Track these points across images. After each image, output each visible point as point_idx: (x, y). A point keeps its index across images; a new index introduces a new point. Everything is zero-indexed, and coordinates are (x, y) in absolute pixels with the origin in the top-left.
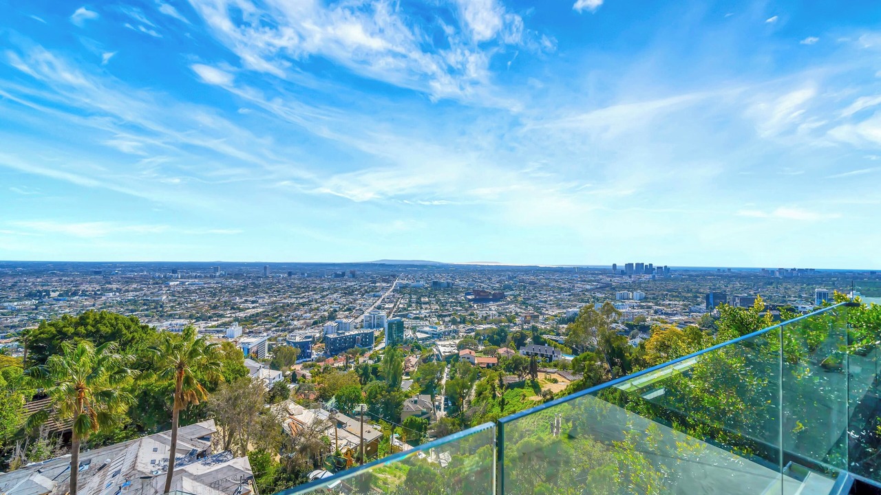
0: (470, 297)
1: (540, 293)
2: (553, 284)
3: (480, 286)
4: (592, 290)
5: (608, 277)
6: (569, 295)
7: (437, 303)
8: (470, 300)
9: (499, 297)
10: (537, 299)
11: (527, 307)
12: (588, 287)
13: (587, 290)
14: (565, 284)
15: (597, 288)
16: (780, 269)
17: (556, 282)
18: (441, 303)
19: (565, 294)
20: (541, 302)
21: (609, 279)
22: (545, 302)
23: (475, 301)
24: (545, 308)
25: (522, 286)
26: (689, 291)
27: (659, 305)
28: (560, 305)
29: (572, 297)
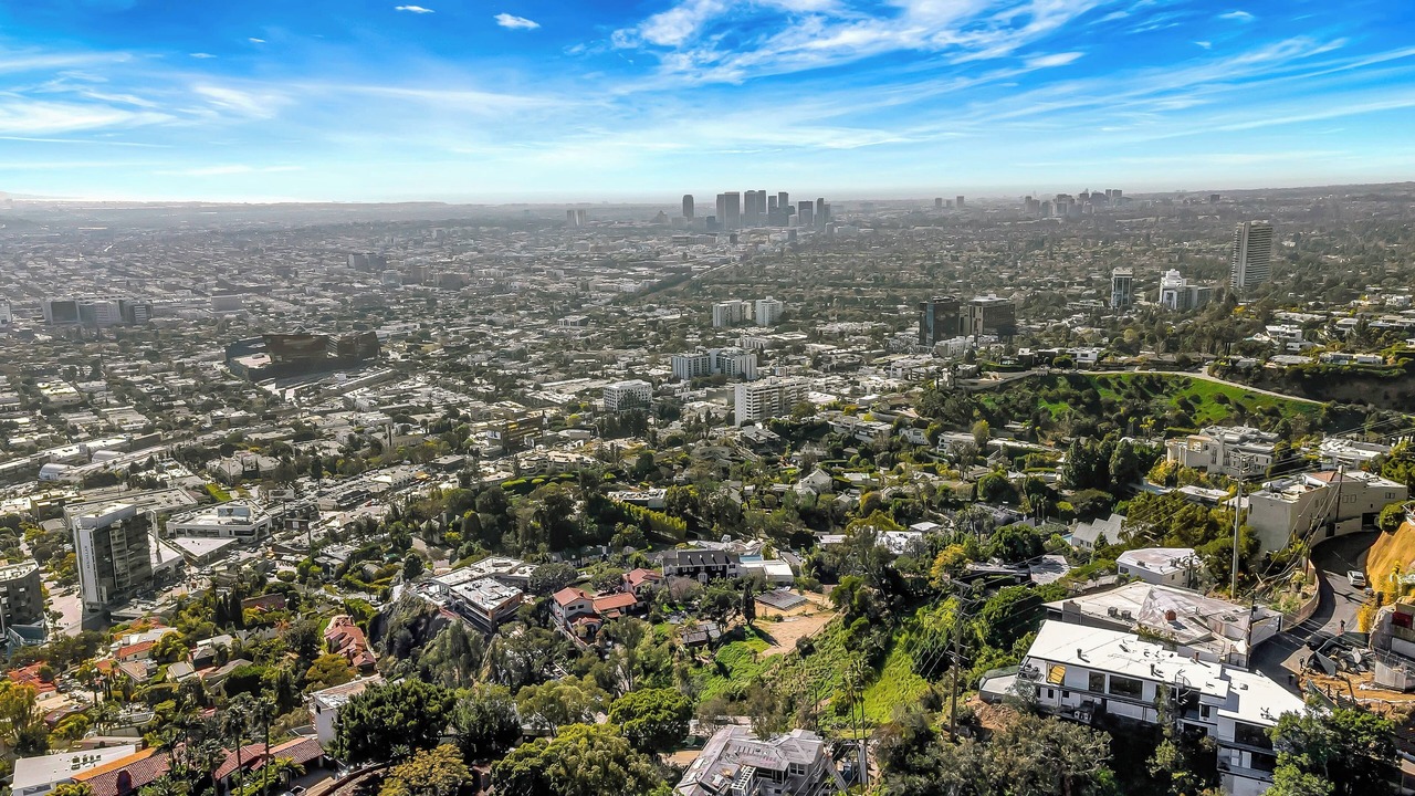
0: (251, 362)
1: (491, 323)
2: (518, 281)
3: (265, 308)
4: (642, 294)
5: (677, 241)
6: (584, 323)
7: (123, 401)
8: (257, 375)
9: (361, 347)
10: (488, 346)
11: (469, 381)
12: (630, 286)
13: (628, 298)
14: (556, 278)
15: (654, 289)
16: (1061, 197)
17: (527, 270)
18: (143, 398)
19: (570, 319)
20: (509, 356)
21: (678, 251)
22: (521, 355)
23: (276, 372)
24: (528, 377)
25: (418, 294)
26: (878, 283)
27: (817, 337)
28: (567, 362)
29: (591, 326)
